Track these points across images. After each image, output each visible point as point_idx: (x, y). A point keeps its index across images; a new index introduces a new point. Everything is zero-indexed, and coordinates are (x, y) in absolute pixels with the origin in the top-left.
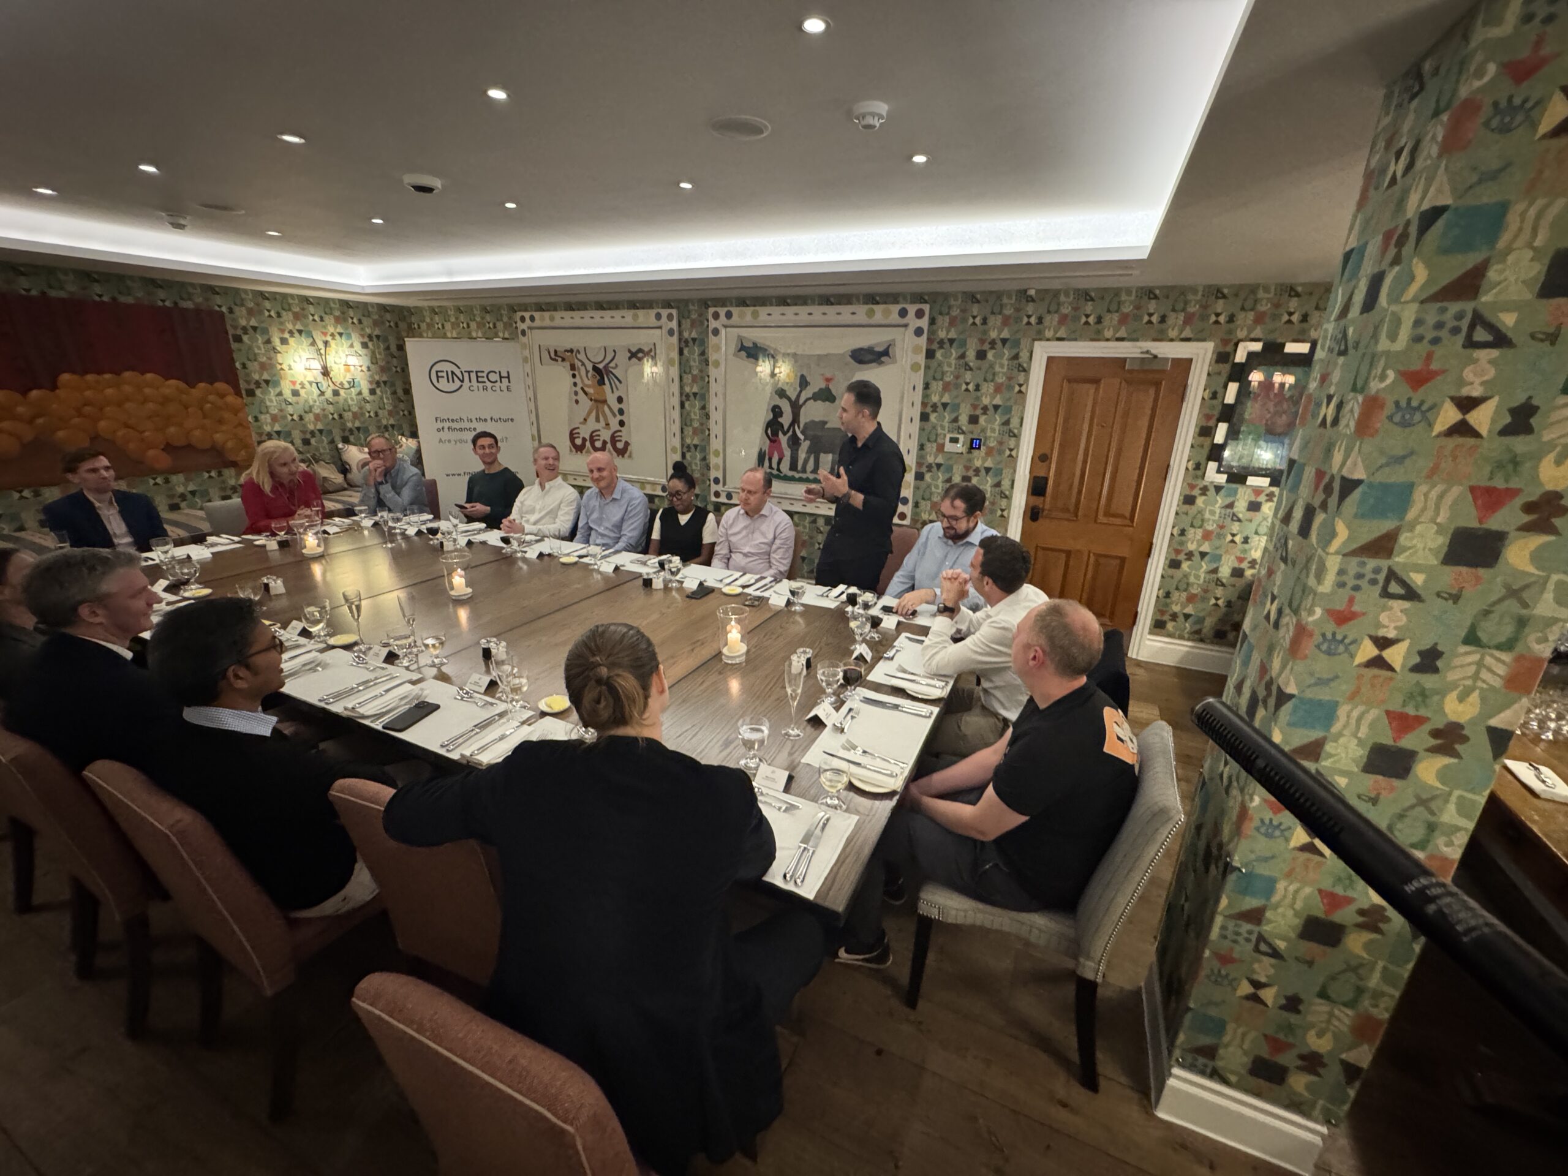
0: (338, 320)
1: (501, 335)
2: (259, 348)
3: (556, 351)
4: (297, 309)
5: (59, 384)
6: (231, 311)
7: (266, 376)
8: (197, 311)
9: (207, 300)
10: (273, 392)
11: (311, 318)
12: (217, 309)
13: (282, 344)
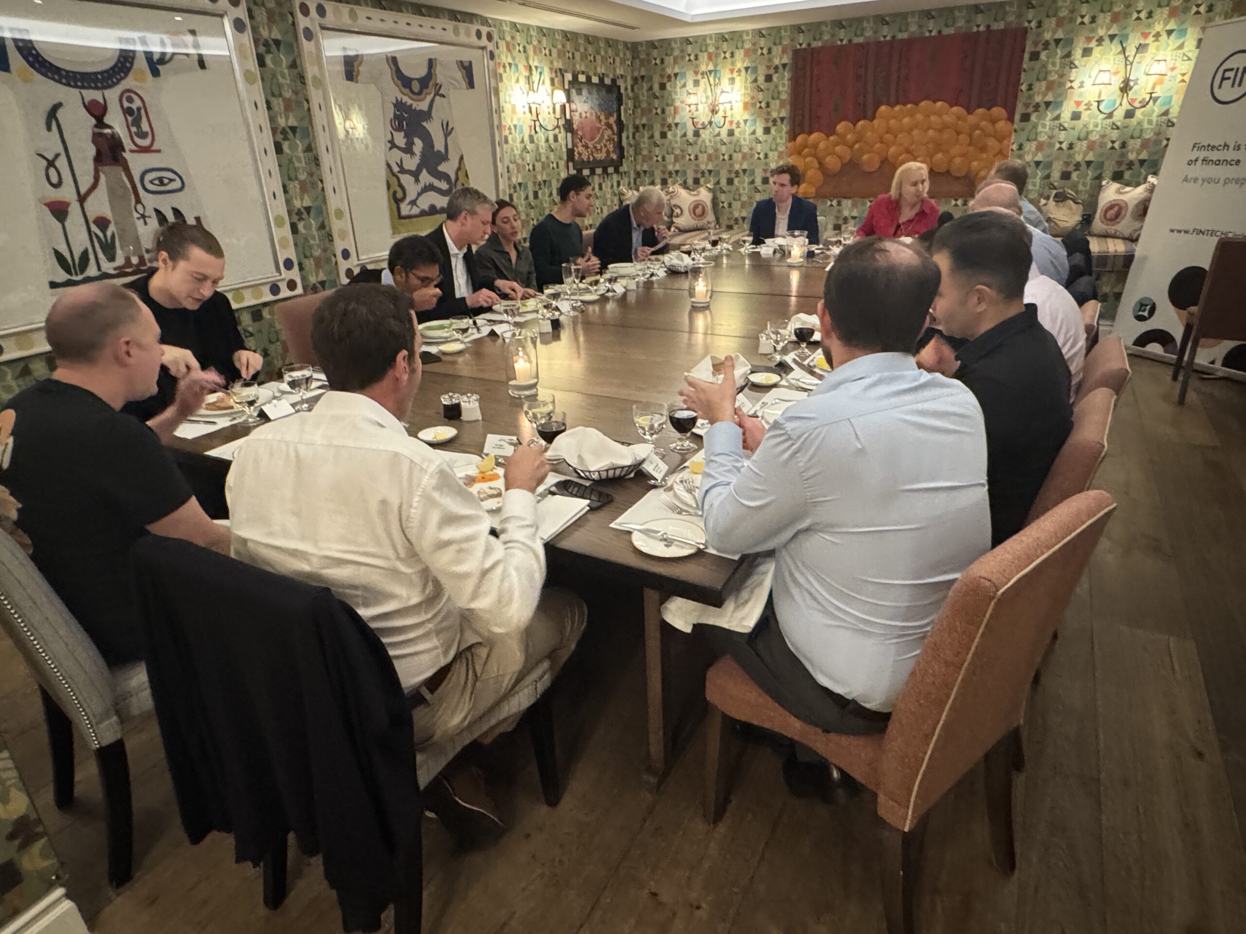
2: (1054, 64)
4: (1120, 8)
7: (1049, 98)
8: (1005, 31)
9: (1019, 16)
10: (1050, 115)
11: (1135, 16)
12: (1026, 24)
13: (1083, 56)
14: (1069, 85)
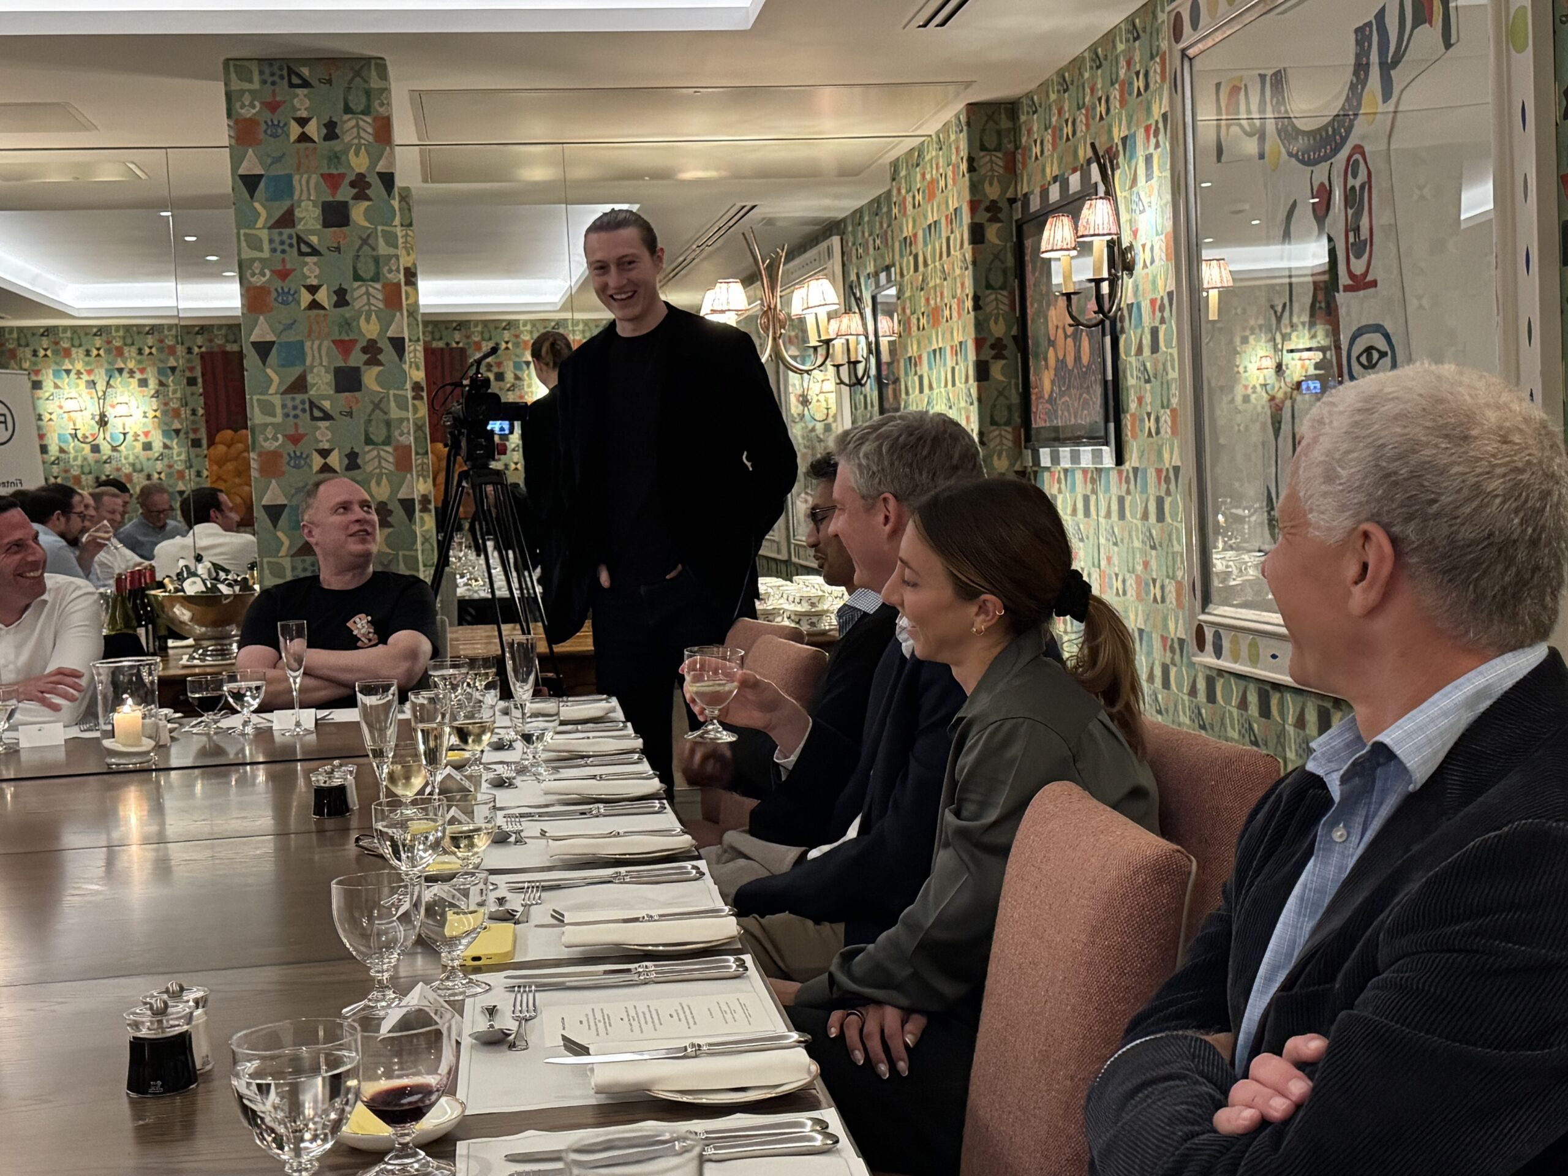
14: (1236, 369)
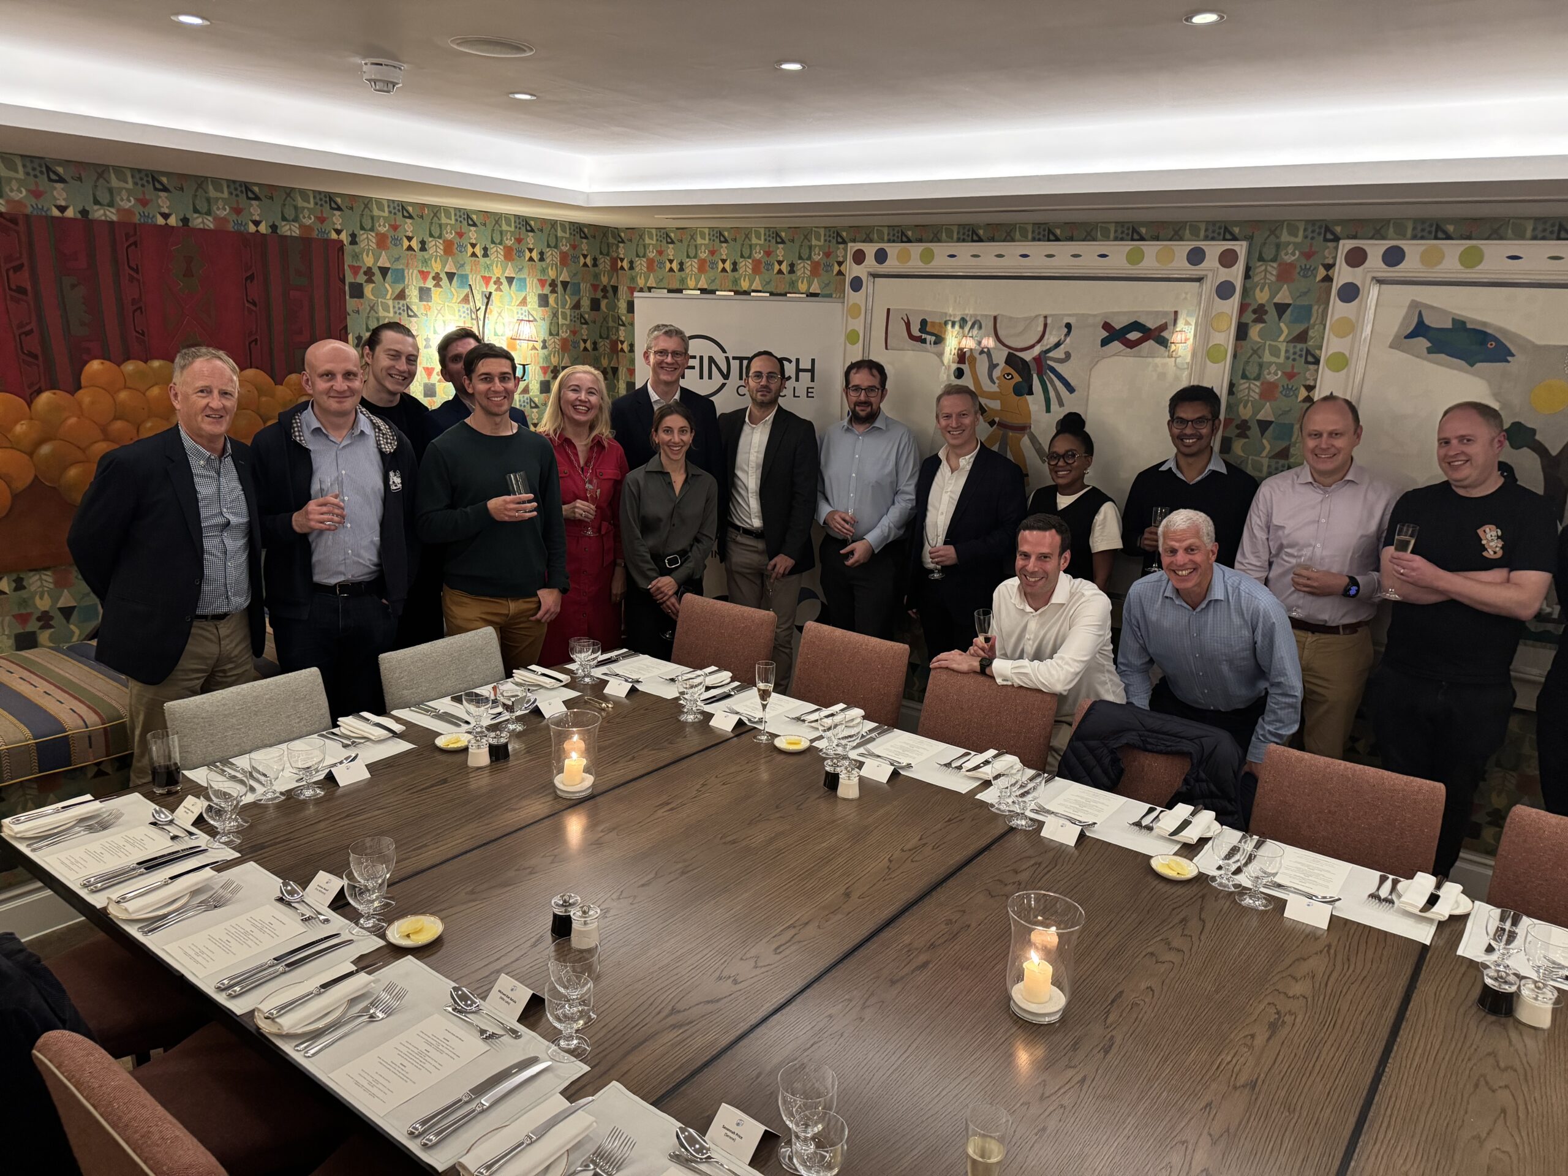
0: (509, 254)
1: (803, 287)
2: (386, 309)
3: (924, 323)
4: (450, 236)
5: (83, 383)
6: (354, 241)
8: (305, 242)
9: (322, 220)
11: (470, 250)
12: (334, 236)
13: (421, 299)
